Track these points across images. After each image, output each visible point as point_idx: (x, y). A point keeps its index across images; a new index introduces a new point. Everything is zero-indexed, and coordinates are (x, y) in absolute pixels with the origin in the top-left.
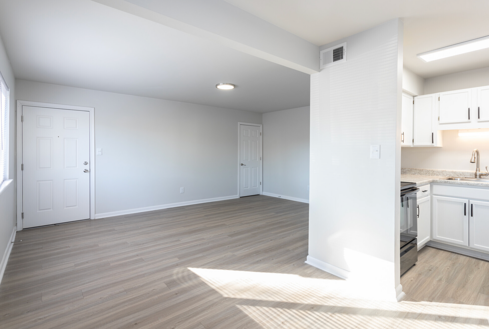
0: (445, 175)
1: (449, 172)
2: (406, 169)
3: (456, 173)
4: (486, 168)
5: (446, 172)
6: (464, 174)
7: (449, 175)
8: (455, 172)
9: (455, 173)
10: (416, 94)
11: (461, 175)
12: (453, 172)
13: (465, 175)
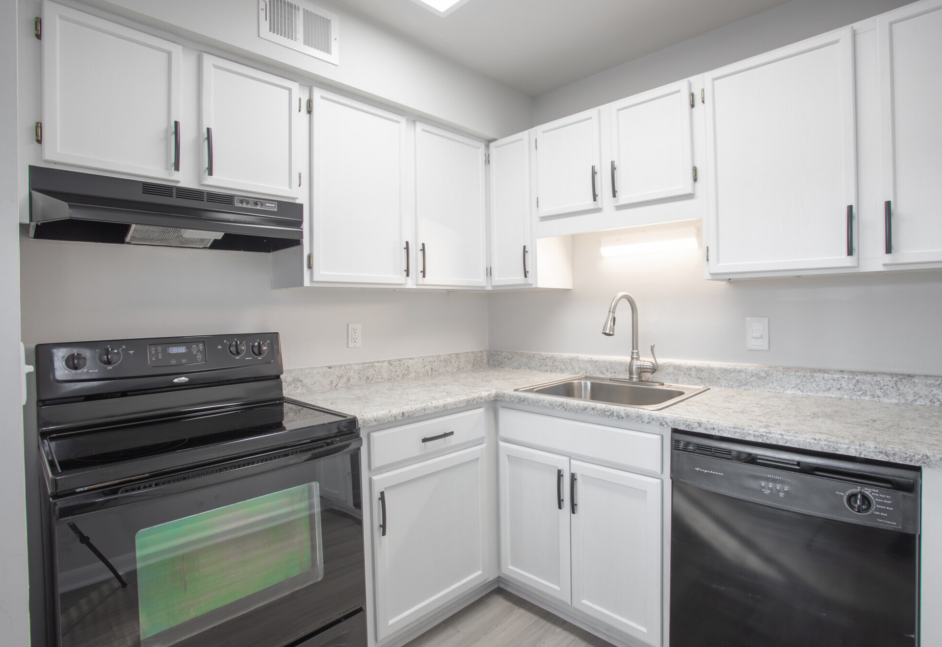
0: (577, 370)
1: (585, 362)
2: (503, 354)
3: (597, 364)
4: (652, 348)
5: (577, 360)
6: (613, 368)
7: (584, 372)
8: (597, 361)
9: (596, 366)
10: (491, 136)
11: (607, 371)
12: (592, 362)
13: (616, 371)
